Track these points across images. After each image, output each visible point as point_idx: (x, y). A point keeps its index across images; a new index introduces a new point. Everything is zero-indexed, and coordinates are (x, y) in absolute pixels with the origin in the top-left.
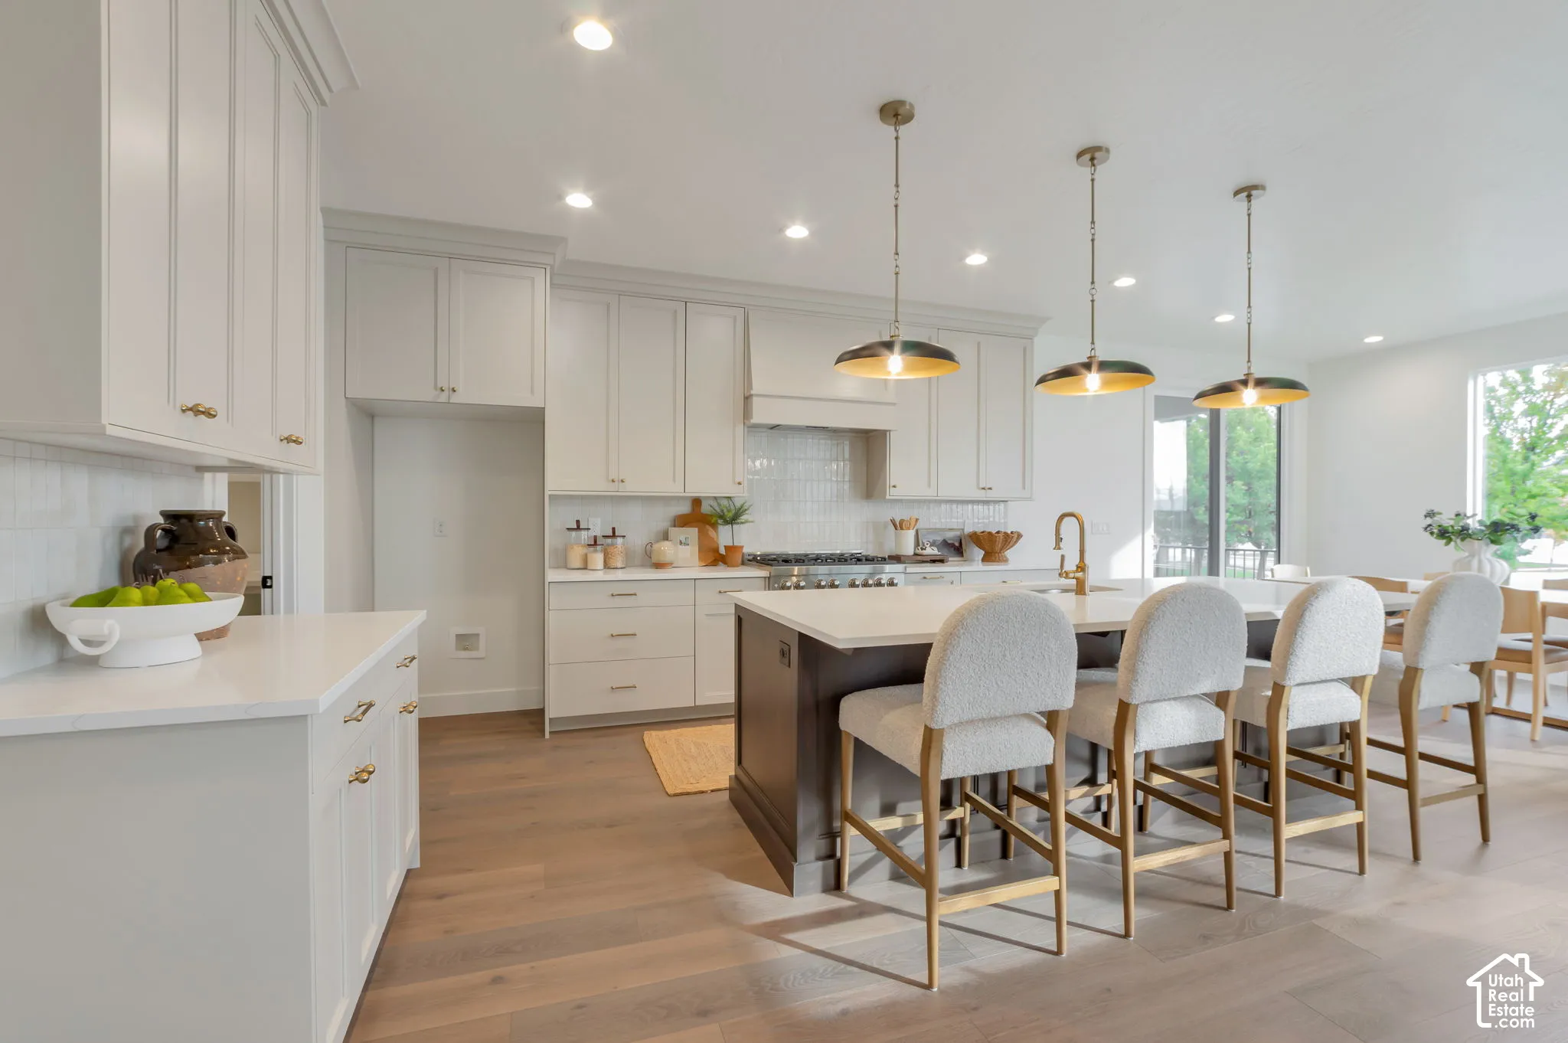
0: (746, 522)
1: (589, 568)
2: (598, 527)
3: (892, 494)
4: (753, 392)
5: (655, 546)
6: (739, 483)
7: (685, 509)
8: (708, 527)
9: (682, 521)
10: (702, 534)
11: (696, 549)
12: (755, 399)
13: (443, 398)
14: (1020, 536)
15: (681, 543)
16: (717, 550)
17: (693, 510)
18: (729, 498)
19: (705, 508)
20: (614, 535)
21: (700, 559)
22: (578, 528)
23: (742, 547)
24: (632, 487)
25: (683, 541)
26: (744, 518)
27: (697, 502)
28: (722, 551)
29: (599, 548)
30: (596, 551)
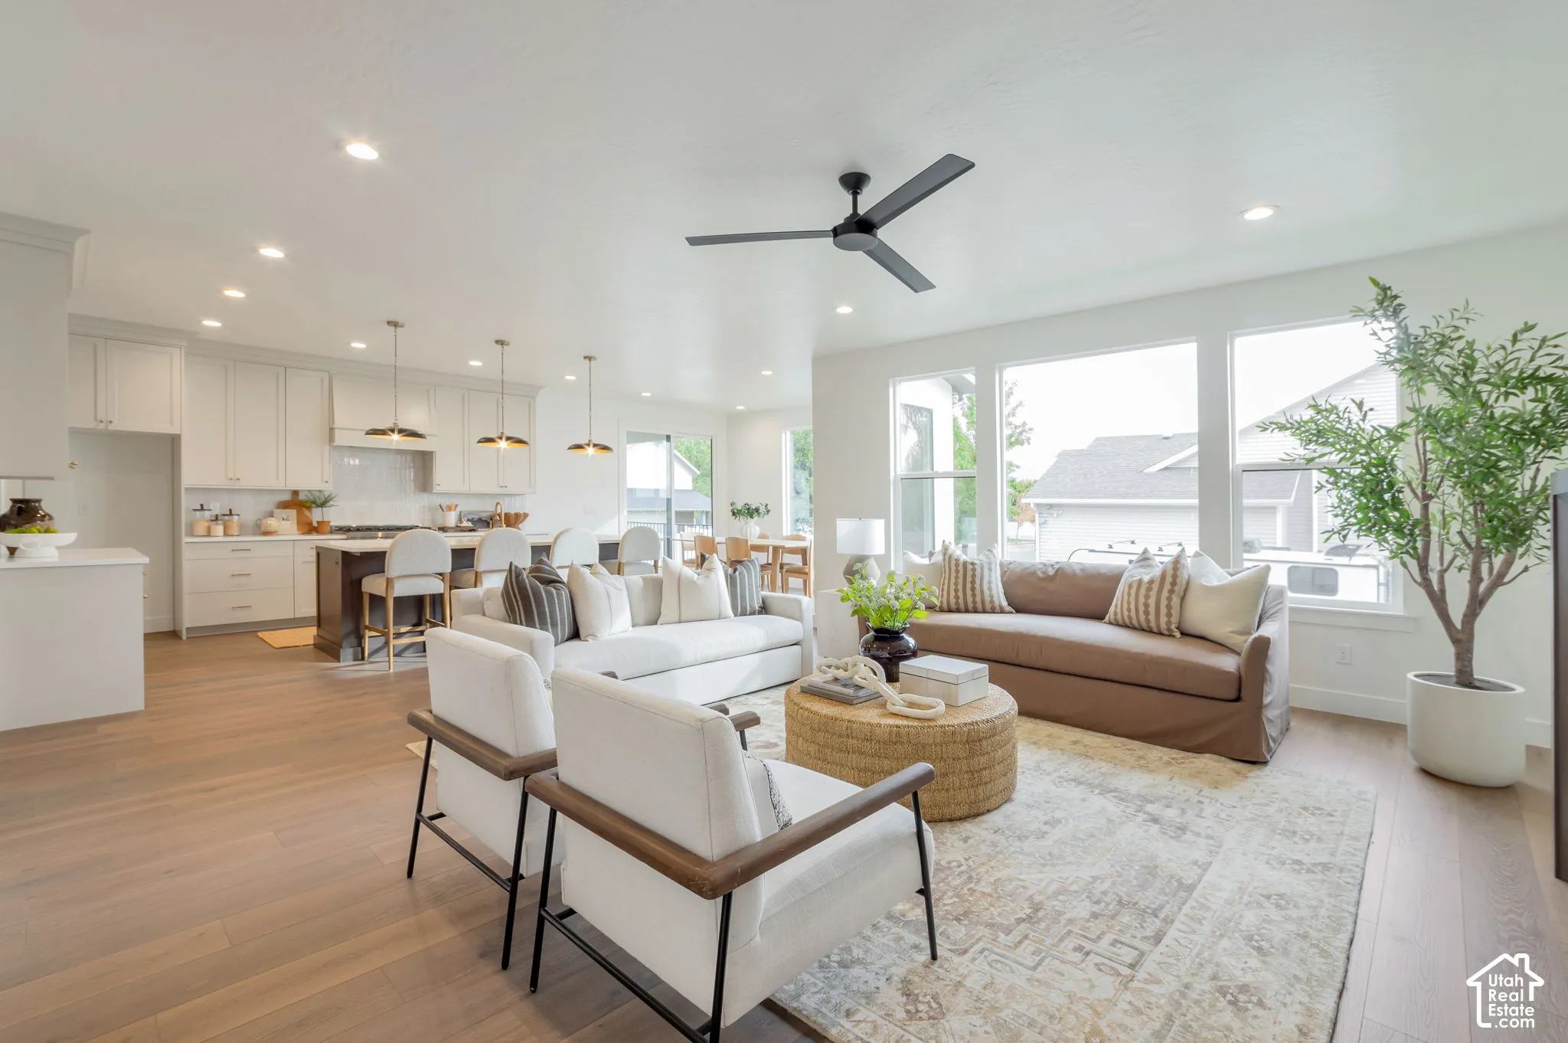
0: (332, 506)
1: (212, 534)
2: (217, 507)
3: (436, 489)
4: (335, 426)
5: (264, 521)
6: (327, 482)
7: (287, 497)
8: (304, 509)
9: (284, 505)
10: (299, 514)
11: (296, 523)
12: (336, 431)
13: (102, 426)
14: (526, 515)
15: (283, 519)
16: (310, 524)
17: (293, 498)
18: (320, 491)
19: (302, 497)
20: (231, 514)
21: (298, 529)
22: (202, 509)
23: (329, 522)
24: (247, 482)
25: (285, 518)
26: (328, 504)
27: (295, 493)
28: (315, 524)
29: (219, 522)
30: (217, 524)
